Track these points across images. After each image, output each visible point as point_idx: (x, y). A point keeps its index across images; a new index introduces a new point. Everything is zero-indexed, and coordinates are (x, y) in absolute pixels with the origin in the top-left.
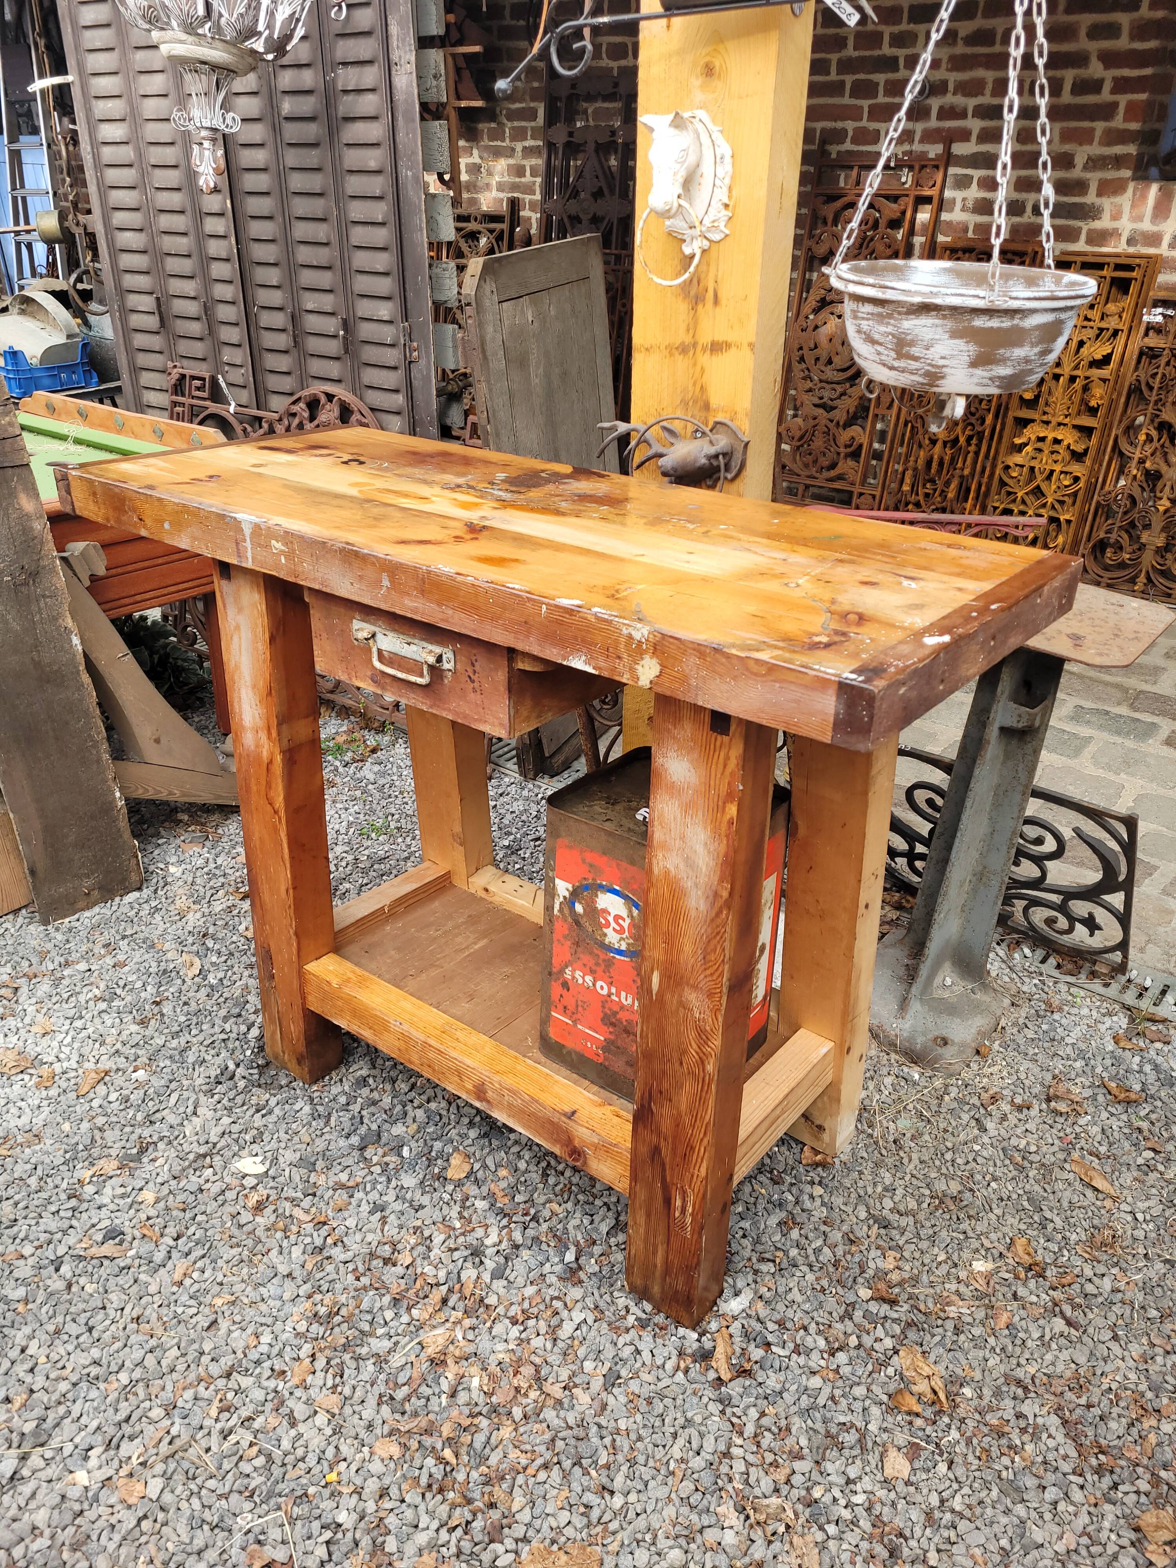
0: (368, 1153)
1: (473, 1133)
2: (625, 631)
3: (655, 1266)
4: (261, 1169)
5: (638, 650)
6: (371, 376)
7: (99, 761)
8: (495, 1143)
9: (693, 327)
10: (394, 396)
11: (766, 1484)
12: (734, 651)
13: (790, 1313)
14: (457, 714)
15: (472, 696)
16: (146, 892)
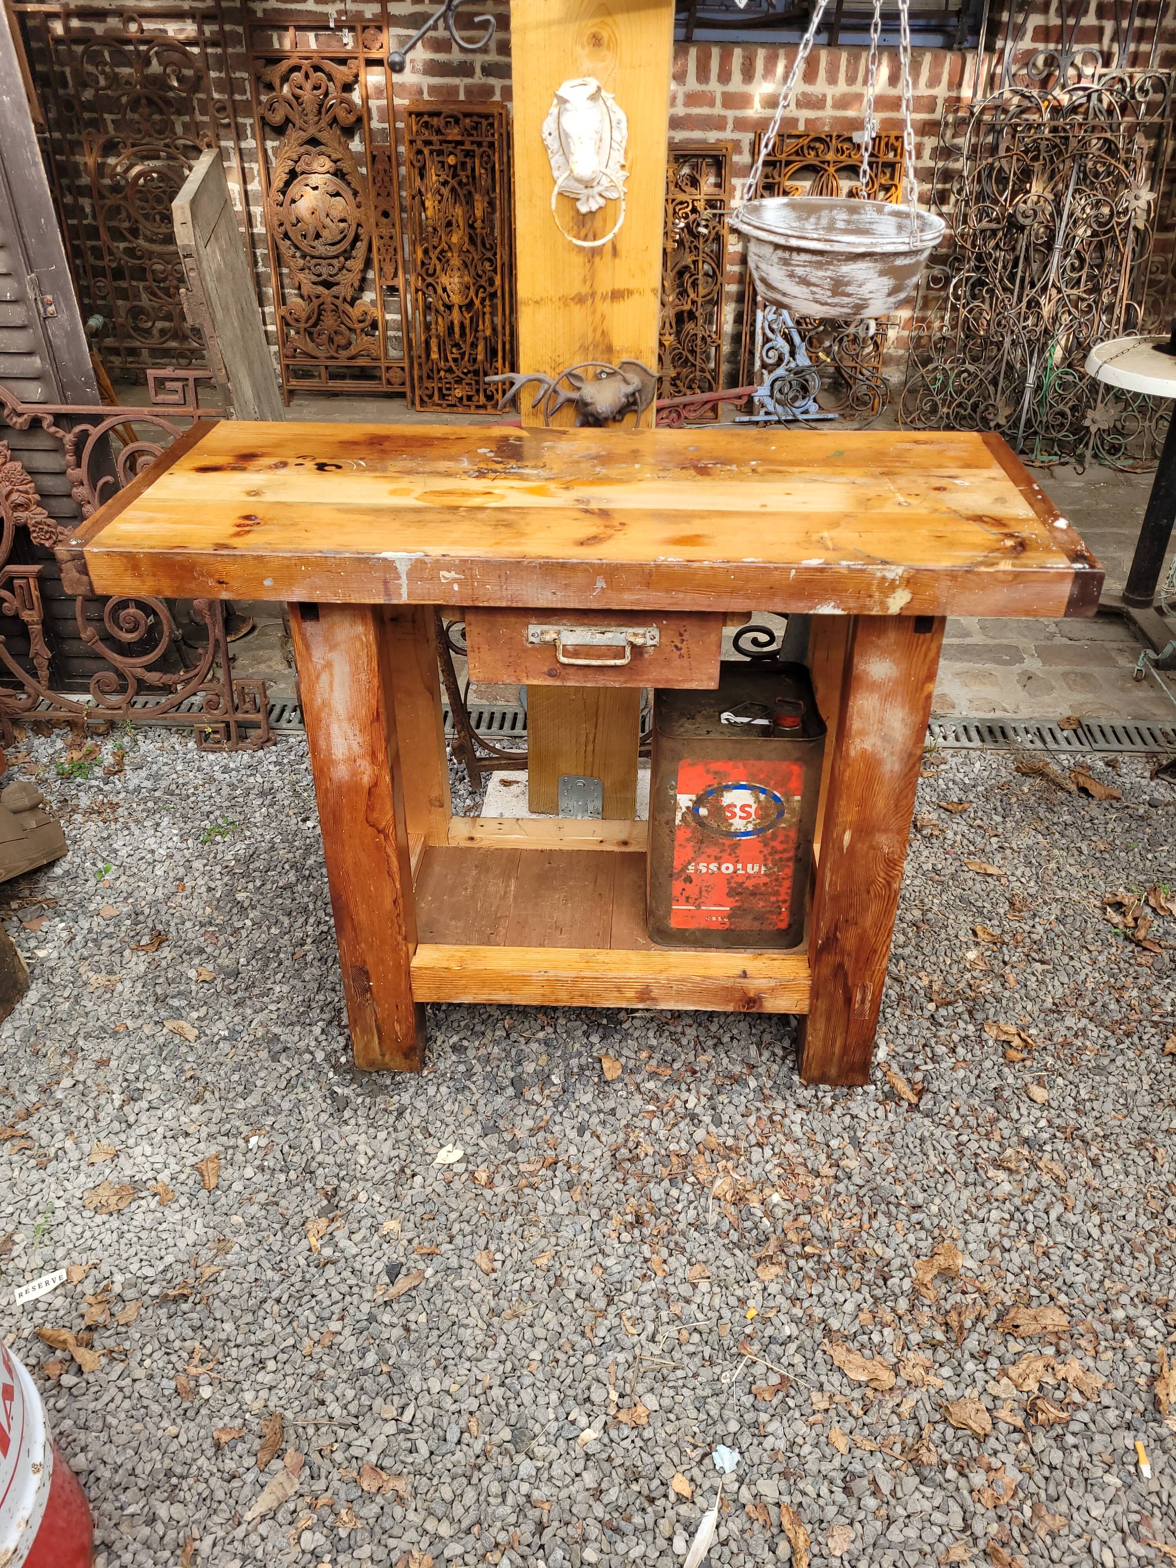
0: (528, 1096)
1: (595, 1039)
2: (878, 574)
3: (833, 1054)
4: (458, 1154)
5: (890, 587)
8: (617, 1037)
9: (590, 278)
10: (27, 360)
11: (994, 1145)
12: (983, 569)
13: (909, 1041)
14: (657, 681)
15: (678, 662)
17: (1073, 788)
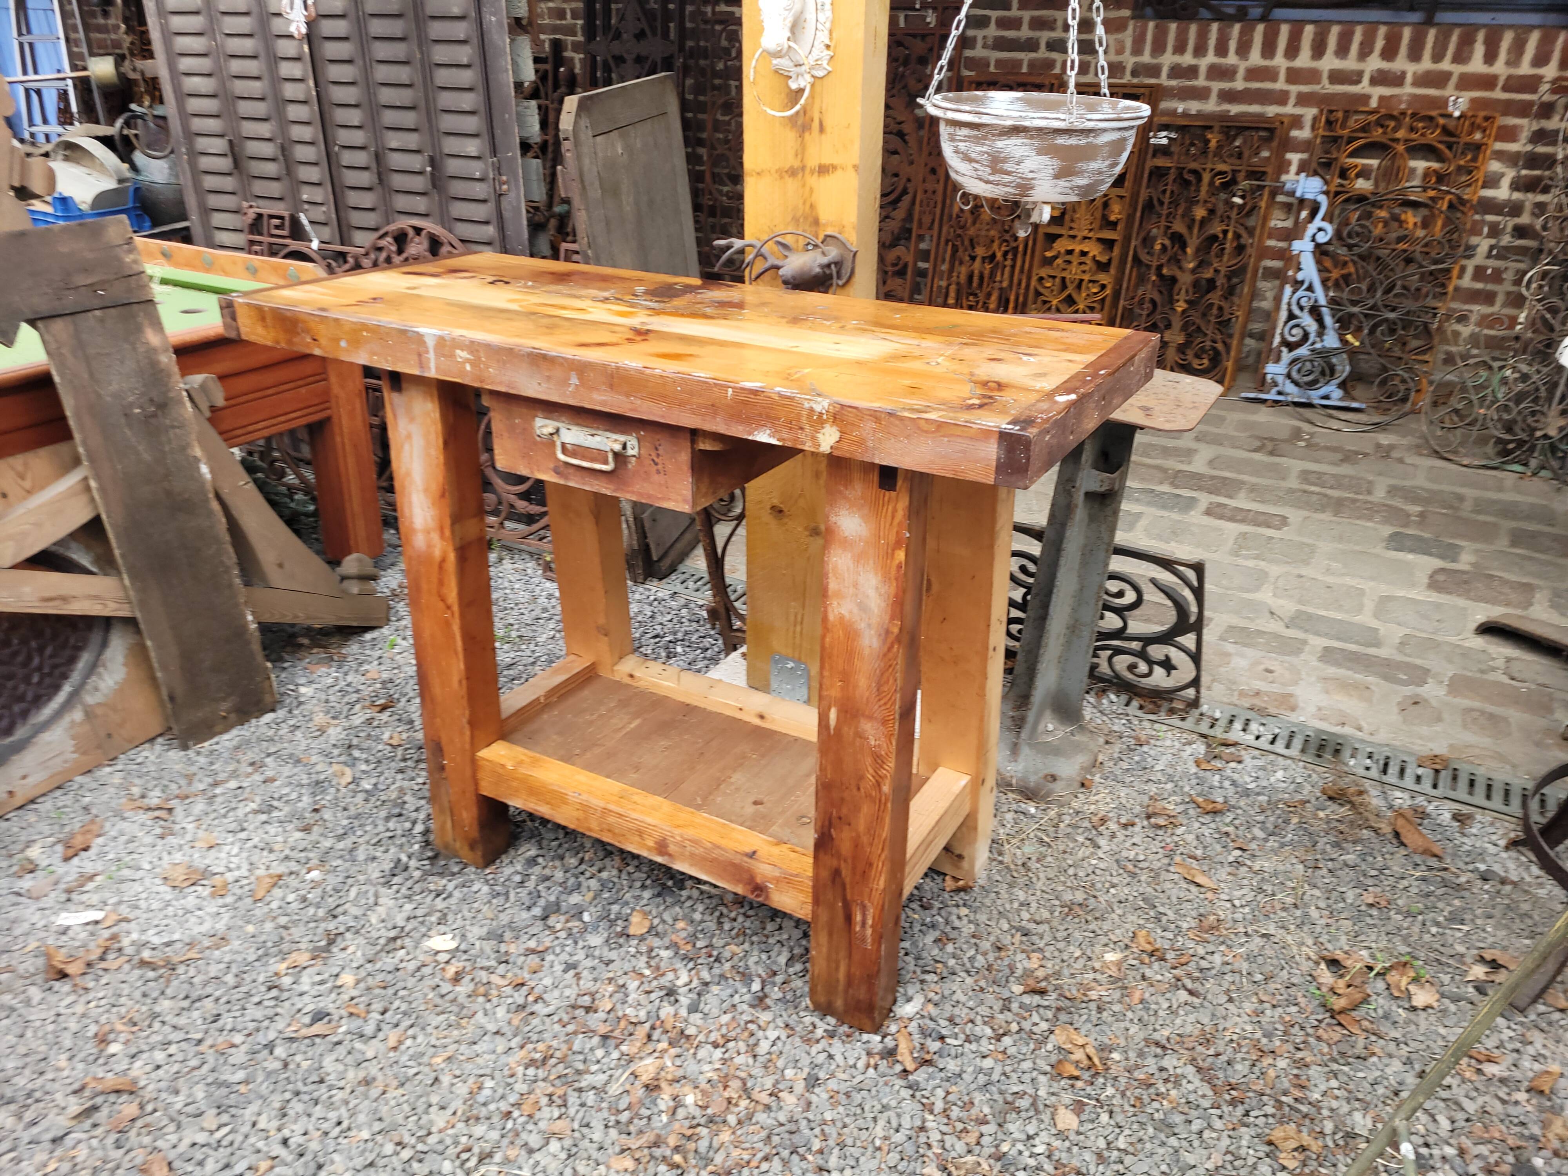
0: (551, 921)
1: (648, 894)
2: (806, 405)
3: (838, 981)
4: (453, 945)
5: (819, 421)
6: (459, 209)
7: (230, 586)
8: (669, 900)
9: (801, 152)
10: (484, 228)
11: (960, 1147)
12: (906, 414)
13: (957, 1011)
14: (640, 494)
15: (656, 478)
16: (281, 713)
17: (1386, 829)
